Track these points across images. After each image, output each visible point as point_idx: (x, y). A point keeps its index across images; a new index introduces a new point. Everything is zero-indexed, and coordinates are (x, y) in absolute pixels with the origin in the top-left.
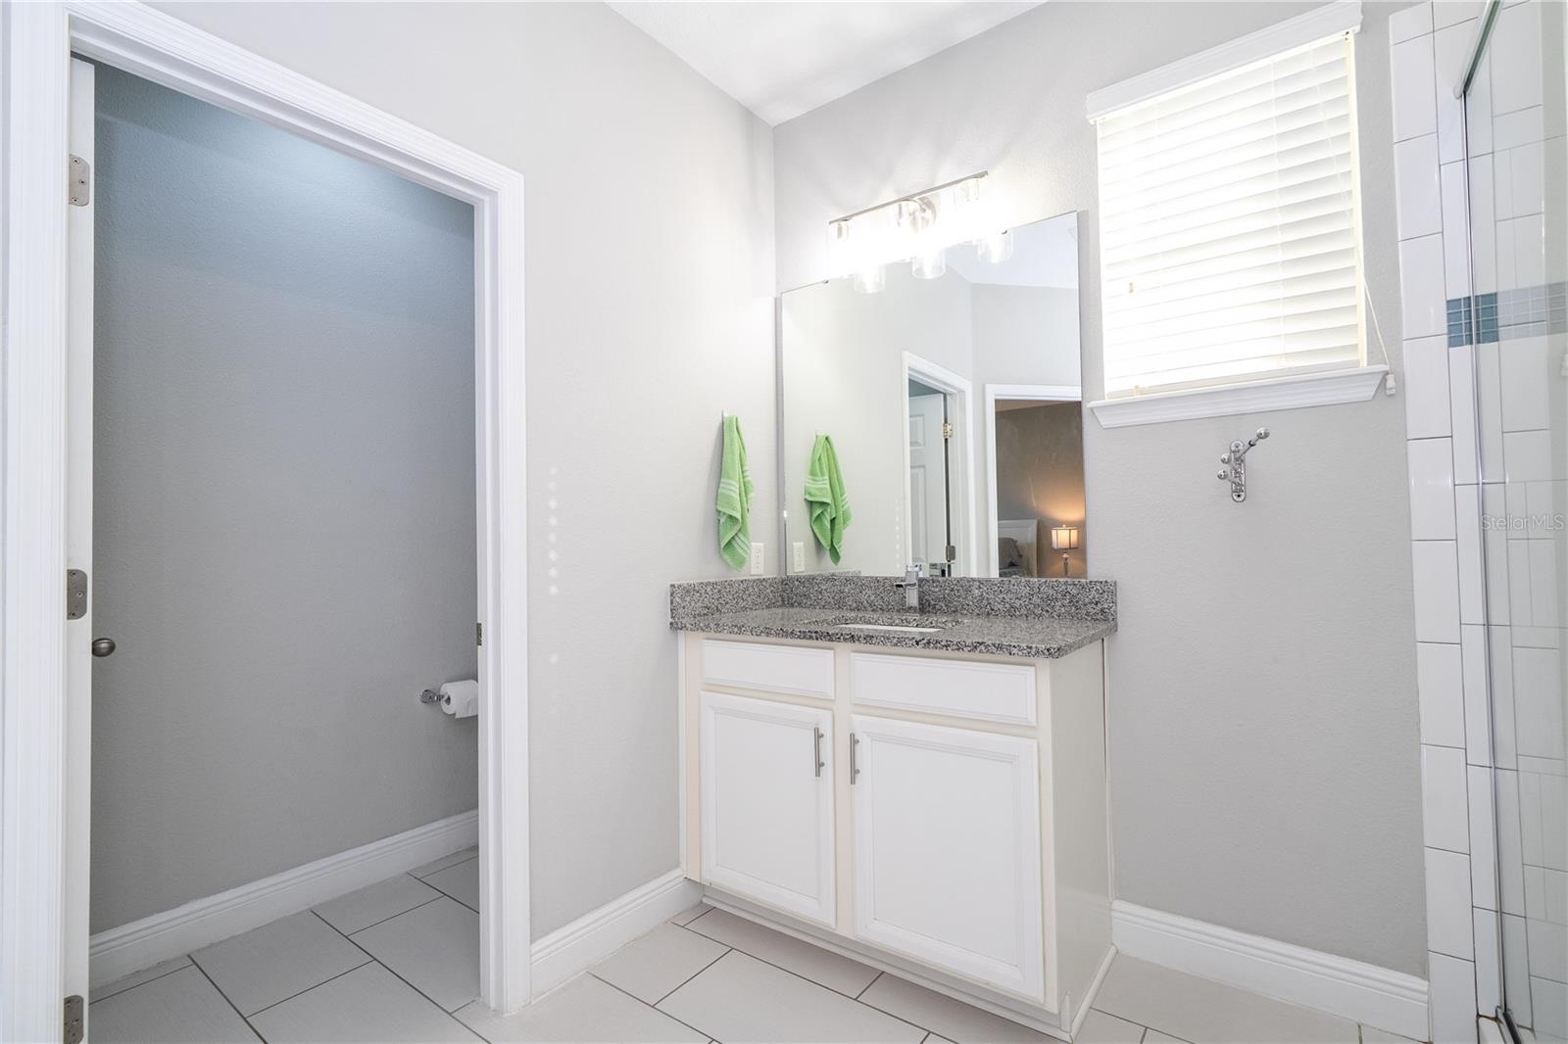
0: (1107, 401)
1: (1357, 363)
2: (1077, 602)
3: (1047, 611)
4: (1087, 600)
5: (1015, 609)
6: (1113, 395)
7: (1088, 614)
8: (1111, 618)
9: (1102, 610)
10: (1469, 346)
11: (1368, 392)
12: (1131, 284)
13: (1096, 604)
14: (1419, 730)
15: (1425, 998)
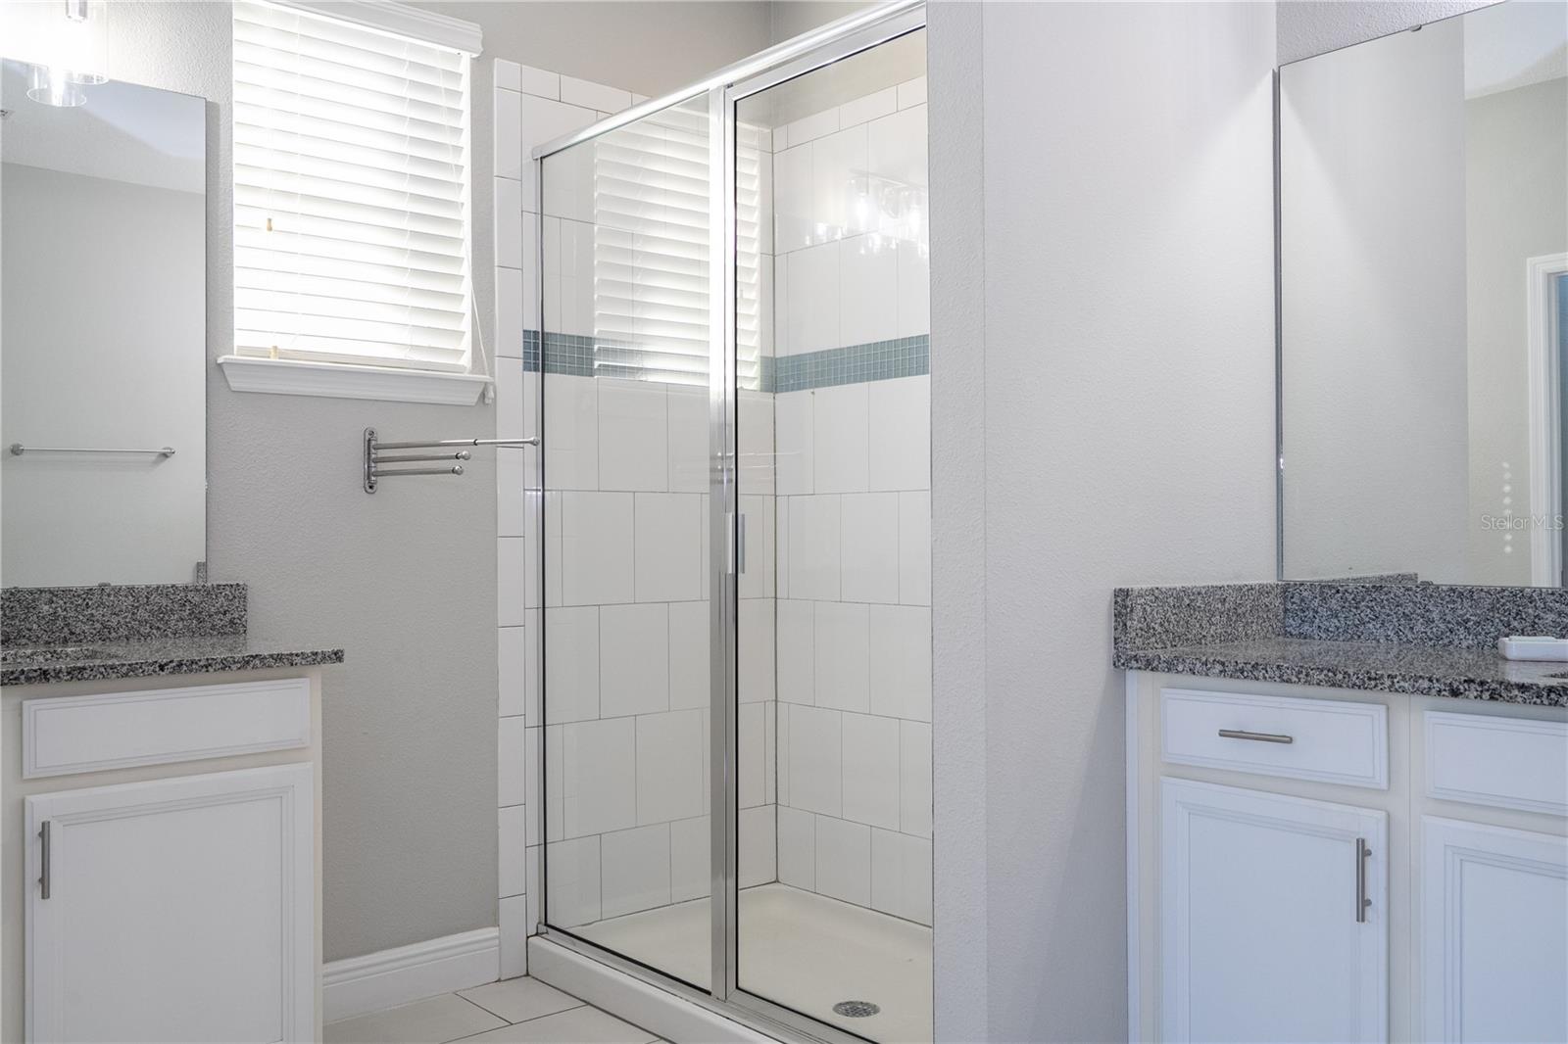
0: (235, 357)
1: (461, 369)
2: (200, 613)
3: (158, 628)
4: (213, 609)
5: (109, 629)
6: (240, 348)
7: (213, 628)
8: (242, 630)
9: (232, 622)
10: (534, 373)
11: (472, 398)
12: (270, 220)
13: (225, 614)
14: (497, 706)
15: (497, 941)
